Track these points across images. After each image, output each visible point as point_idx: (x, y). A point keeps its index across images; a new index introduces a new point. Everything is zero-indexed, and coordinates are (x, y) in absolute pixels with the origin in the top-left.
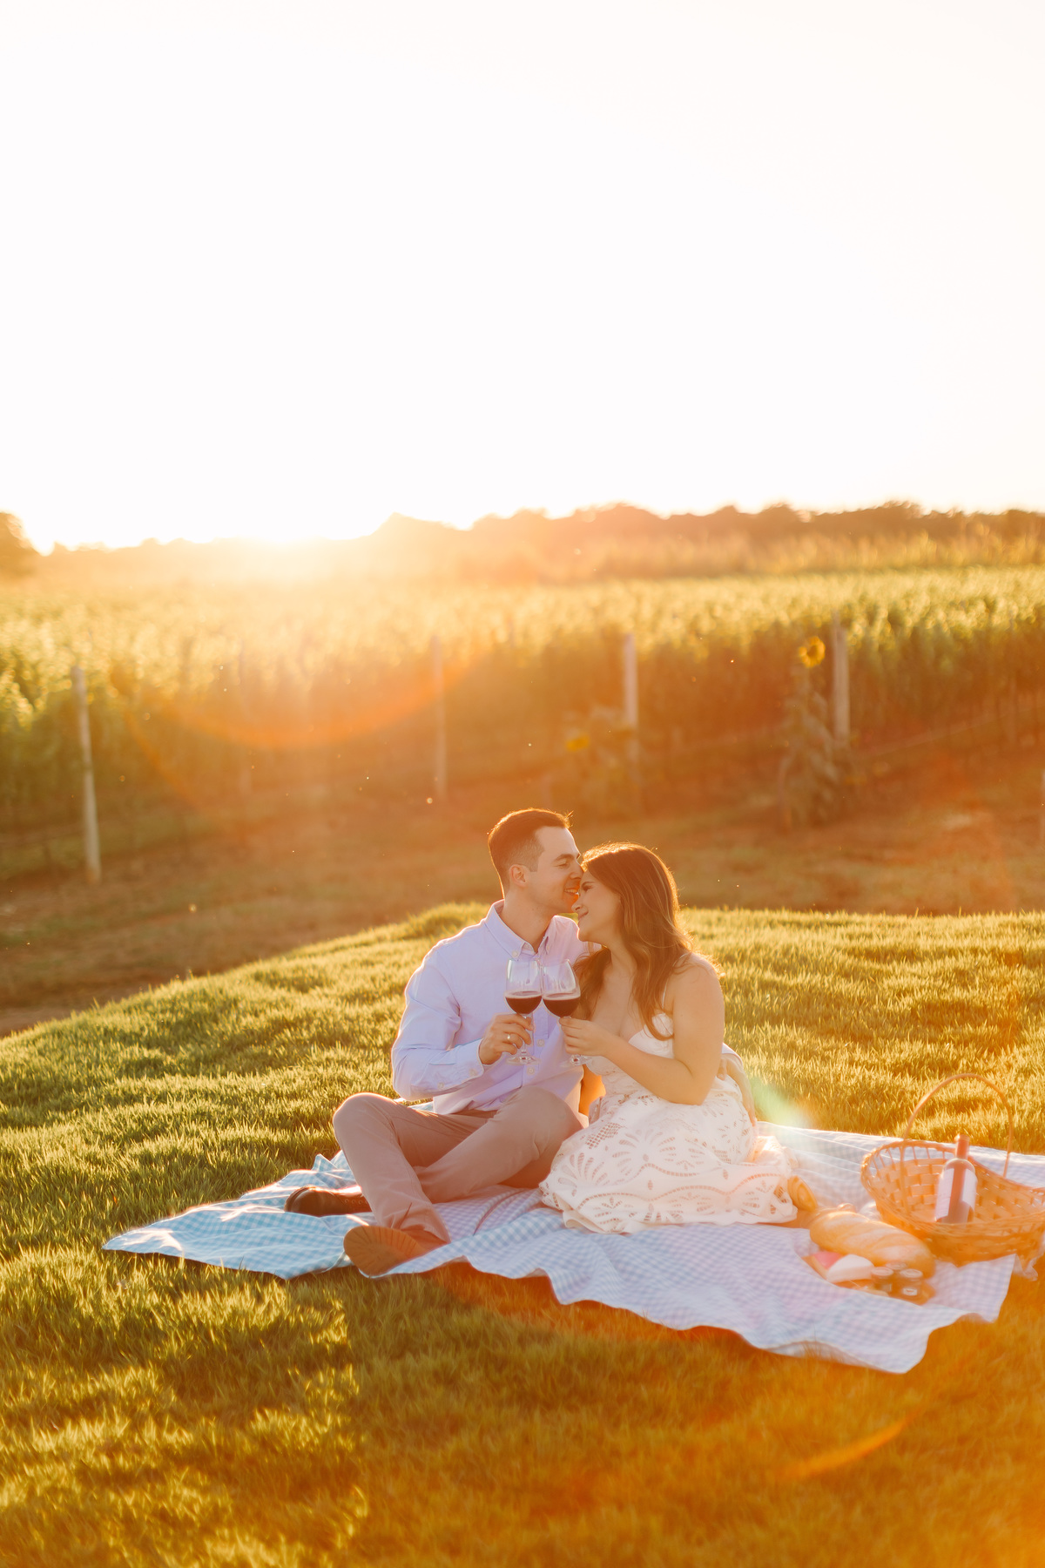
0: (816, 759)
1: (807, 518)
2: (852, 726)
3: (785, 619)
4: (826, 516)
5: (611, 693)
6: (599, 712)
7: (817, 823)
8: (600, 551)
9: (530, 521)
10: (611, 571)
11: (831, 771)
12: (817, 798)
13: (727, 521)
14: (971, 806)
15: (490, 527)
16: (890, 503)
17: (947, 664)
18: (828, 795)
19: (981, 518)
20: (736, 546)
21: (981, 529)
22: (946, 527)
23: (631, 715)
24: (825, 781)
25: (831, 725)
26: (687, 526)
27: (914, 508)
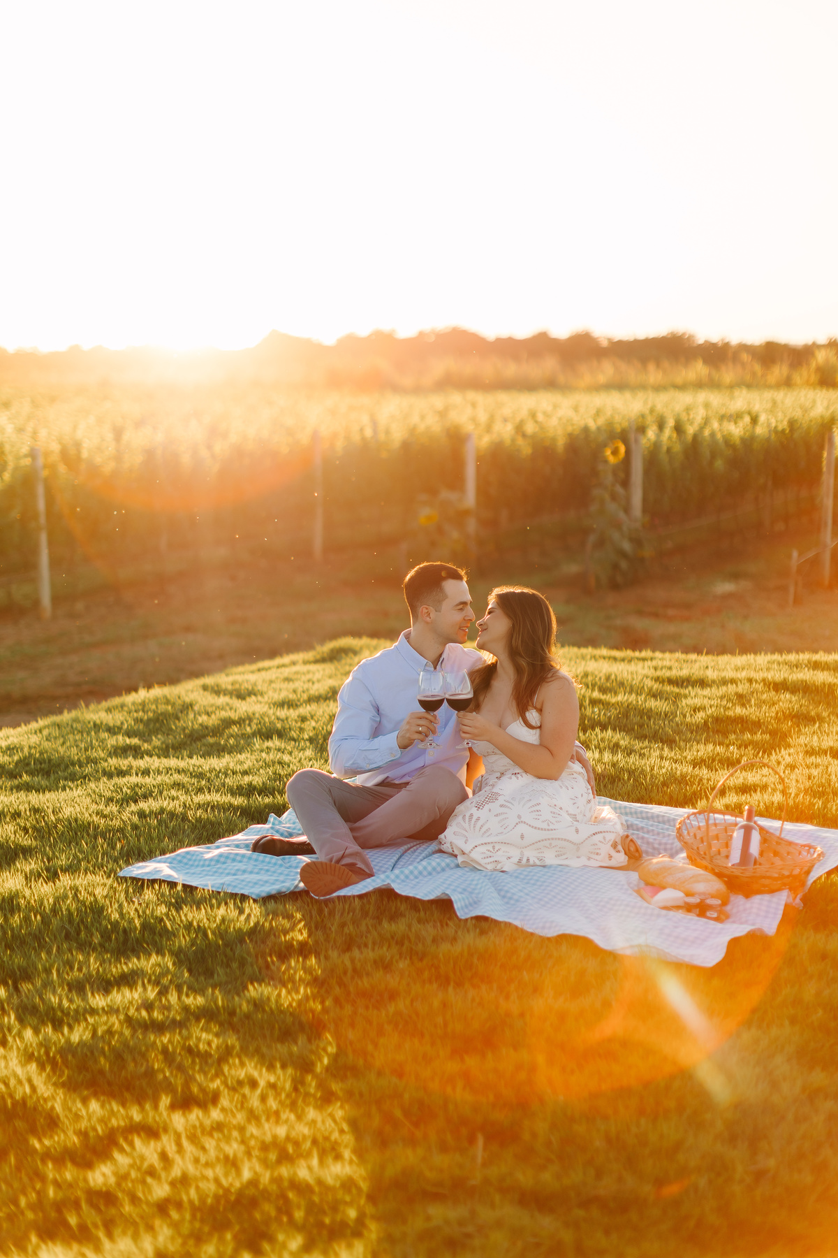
0: (616, 536)
1: (605, 344)
2: (645, 511)
3: (592, 425)
4: (620, 343)
5: (455, 480)
6: (445, 494)
7: (615, 586)
8: (440, 367)
9: (383, 341)
10: (448, 383)
11: (627, 546)
12: (616, 567)
13: (541, 345)
14: (735, 576)
15: (350, 344)
16: (672, 333)
17: (719, 464)
18: (624, 565)
19: (744, 347)
20: (550, 365)
21: (745, 357)
22: (717, 354)
23: (470, 498)
24: (623, 554)
25: (627, 509)
26: (508, 348)
27: (691, 338)
